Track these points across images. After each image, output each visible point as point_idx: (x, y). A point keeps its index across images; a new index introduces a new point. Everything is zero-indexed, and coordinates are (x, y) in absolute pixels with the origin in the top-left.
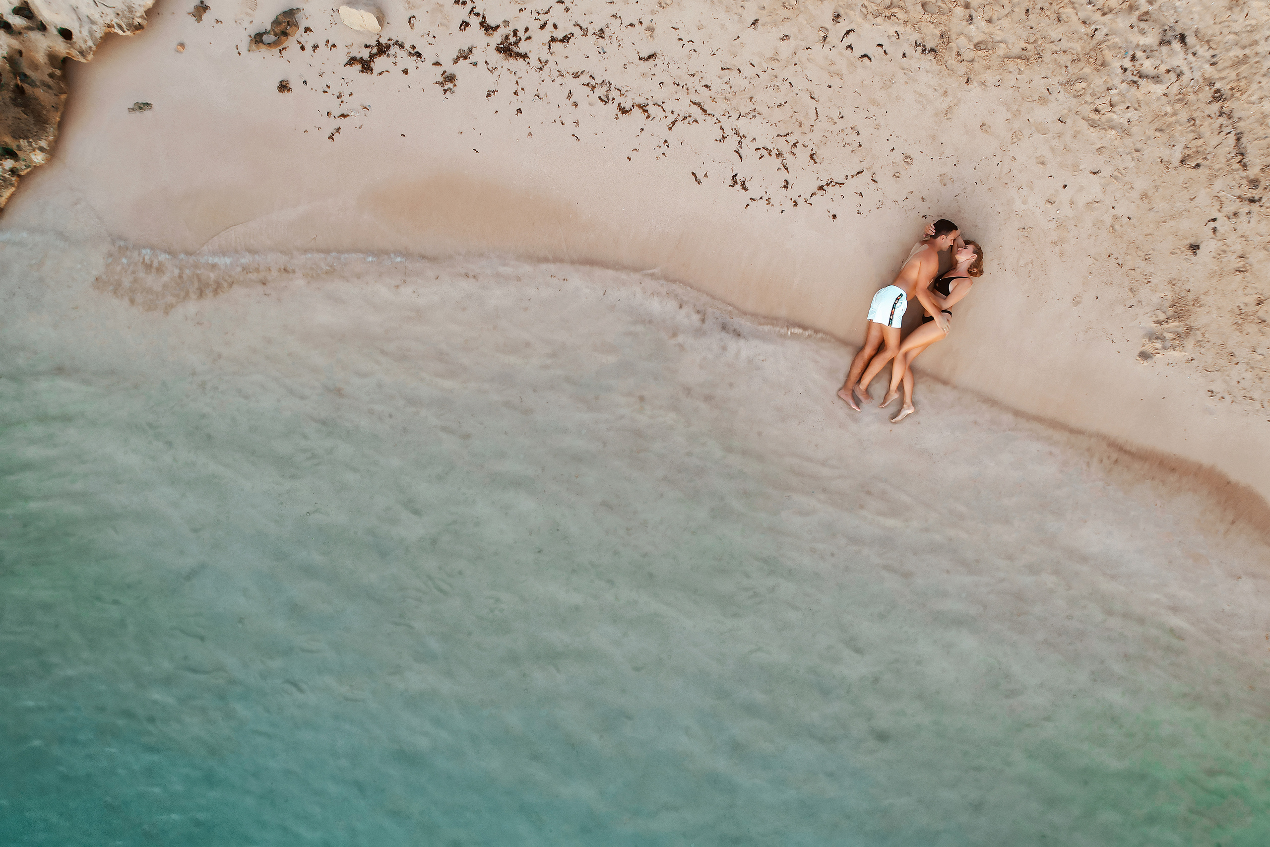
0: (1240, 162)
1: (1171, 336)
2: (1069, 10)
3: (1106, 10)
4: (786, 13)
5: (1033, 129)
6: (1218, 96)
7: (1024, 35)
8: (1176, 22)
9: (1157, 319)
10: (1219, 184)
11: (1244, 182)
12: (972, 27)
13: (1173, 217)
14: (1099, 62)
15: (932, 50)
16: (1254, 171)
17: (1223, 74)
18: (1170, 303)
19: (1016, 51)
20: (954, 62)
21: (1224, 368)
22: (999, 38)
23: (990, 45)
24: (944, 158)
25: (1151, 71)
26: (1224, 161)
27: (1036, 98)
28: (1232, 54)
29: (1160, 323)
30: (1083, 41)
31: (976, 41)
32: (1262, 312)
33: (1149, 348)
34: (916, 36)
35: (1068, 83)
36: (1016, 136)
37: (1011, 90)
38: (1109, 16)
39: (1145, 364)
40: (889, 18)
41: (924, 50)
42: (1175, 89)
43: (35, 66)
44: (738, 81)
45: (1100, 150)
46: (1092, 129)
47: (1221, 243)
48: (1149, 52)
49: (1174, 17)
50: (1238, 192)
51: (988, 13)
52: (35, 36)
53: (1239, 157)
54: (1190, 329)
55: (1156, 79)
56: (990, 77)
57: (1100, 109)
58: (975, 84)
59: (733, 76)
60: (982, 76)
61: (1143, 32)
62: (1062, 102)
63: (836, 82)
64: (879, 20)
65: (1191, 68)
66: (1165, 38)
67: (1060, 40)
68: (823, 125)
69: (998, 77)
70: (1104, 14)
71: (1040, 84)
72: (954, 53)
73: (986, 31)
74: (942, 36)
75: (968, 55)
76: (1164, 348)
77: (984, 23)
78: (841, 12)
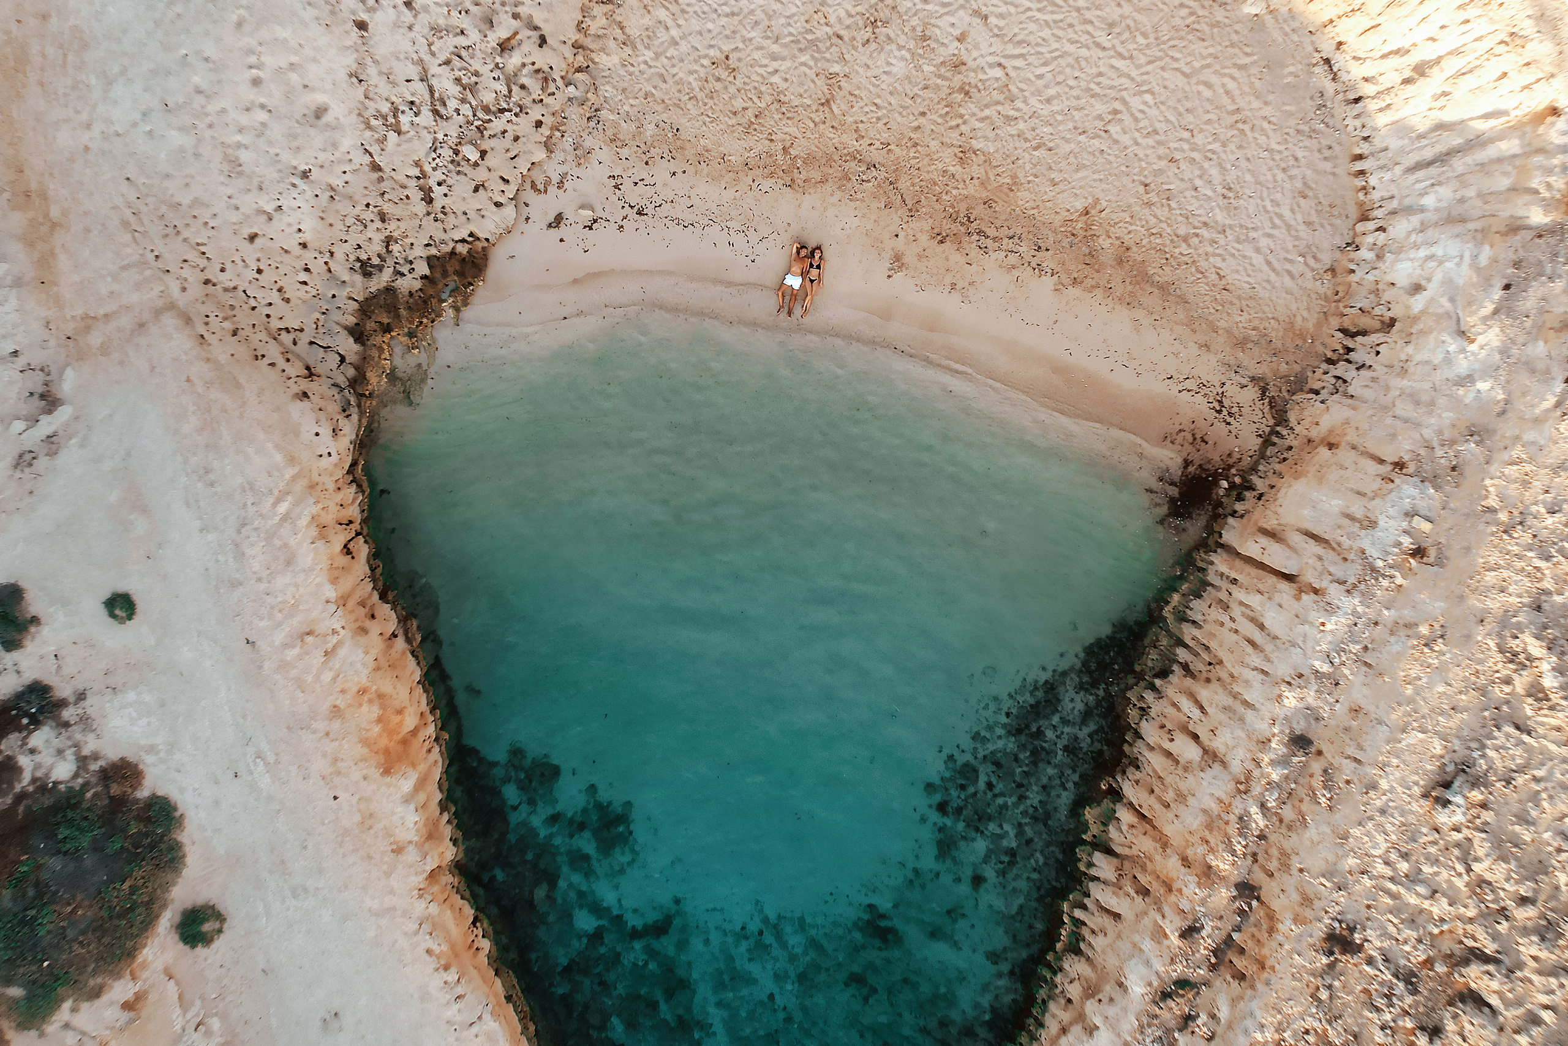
0: (905, 204)
1: (897, 268)
2: (834, 164)
3: (846, 161)
4: (735, 183)
5: (831, 205)
6: (891, 183)
7: (820, 174)
8: (871, 161)
10: (899, 213)
11: (907, 211)
12: (801, 175)
13: (887, 227)
14: (848, 179)
15: (789, 186)
16: (909, 207)
17: (891, 176)
18: (893, 256)
19: (819, 180)
20: (798, 188)
22: (811, 177)
23: (809, 180)
25: (866, 179)
26: (899, 204)
27: (829, 195)
28: (892, 169)
29: (891, 264)
30: (841, 173)
31: (804, 179)
32: (926, 253)
33: (890, 274)
34: (783, 182)
35: (839, 188)
36: (825, 209)
37: (820, 194)
38: (848, 163)
39: (891, 279)
40: (772, 177)
41: (786, 186)
42: (876, 183)
43: (477, 253)
44: (724, 209)
45: (855, 209)
46: (851, 202)
47: (905, 233)
48: (864, 173)
49: (870, 159)
50: (906, 214)
51: (806, 169)
52: (477, 242)
53: (904, 202)
54: (902, 264)
55: (868, 181)
56: (812, 191)
58: (807, 194)
60: (809, 191)
62: (838, 194)
63: (758, 203)
64: (769, 179)
65: (880, 175)
69: (814, 190)
70: (846, 163)
71: (830, 190)
72: (797, 185)
73: (807, 175)
74: (792, 180)
75: (802, 185)
76: (896, 273)
77: (805, 173)
78: (755, 178)
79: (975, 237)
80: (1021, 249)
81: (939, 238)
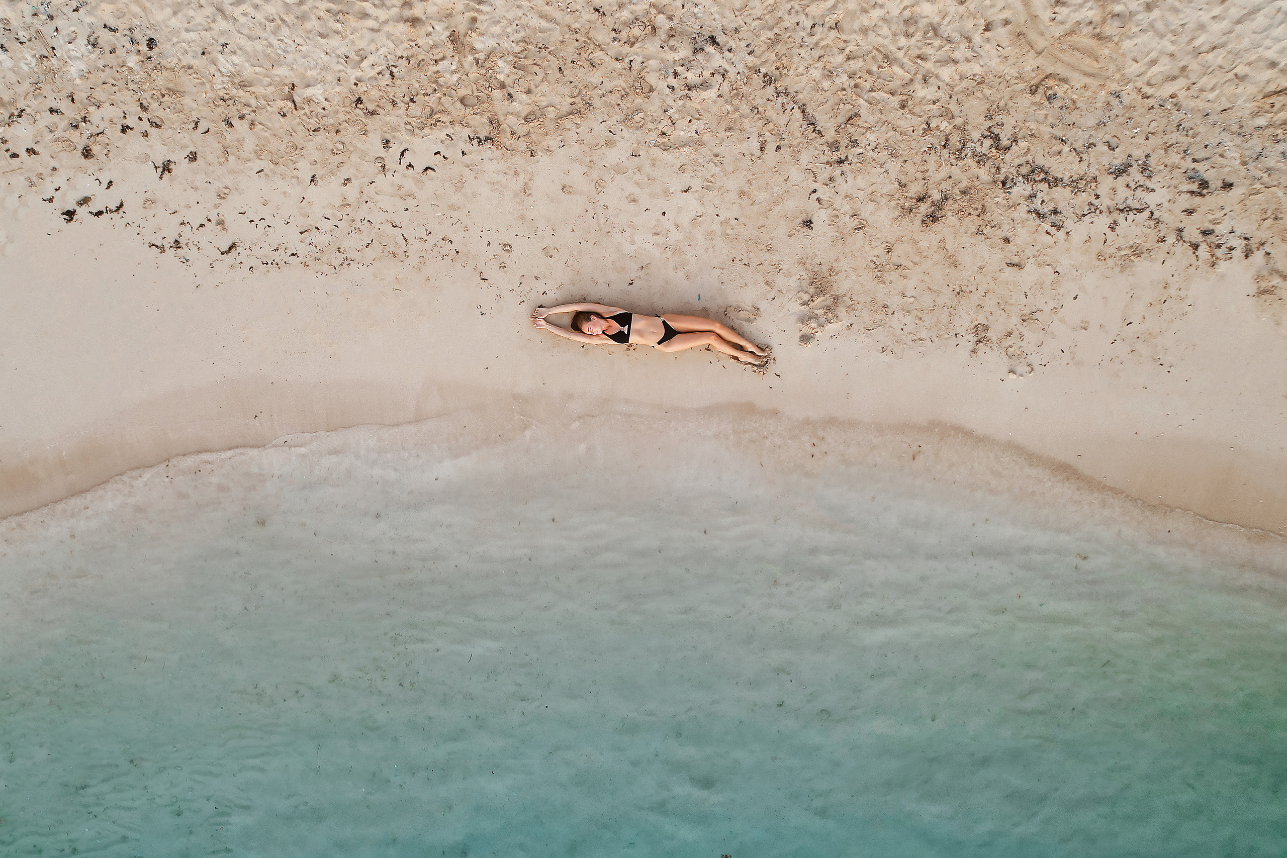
0: (814, 130)
1: (821, 312)
2: (598, 54)
3: (632, 40)
4: (337, 159)
5: (613, 172)
6: (768, 80)
7: (566, 91)
8: (701, 28)
9: (802, 301)
10: (805, 158)
11: (826, 148)
12: (514, 103)
13: (776, 203)
14: (646, 90)
15: (487, 139)
16: (830, 135)
17: (764, 59)
18: (808, 282)
19: (566, 108)
20: (512, 141)
21: (884, 322)
22: (544, 104)
23: (538, 113)
24: (540, 232)
25: (697, 80)
26: (799, 135)
27: (603, 143)
28: (762, 38)
29: (805, 303)
30: (623, 76)
31: (524, 114)
32: (895, 257)
33: (806, 330)
34: (467, 132)
35: (627, 119)
36: (599, 185)
37: (576, 146)
38: (637, 45)
39: (809, 346)
40: (435, 125)
41: (479, 142)
42: (726, 87)
44: (321, 239)
45: (682, 169)
46: (666, 153)
47: (830, 210)
48: (687, 64)
49: (698, 23)
50: (824, 159)
51: (524, 85)
53: (811, 127)
54: (836, 299)
55: (704, 85)
56: (552, 142)
57: (665, 131)
58: (540, 153)
59: (313, 236)
60: (544, 143)
61: (673, 49)
62: (628, 138)
63: (411, 204)
64: (426, 131)
65: (733, 63)
66: (696, 46)
67: (602, 82)
68: (415, 247)
69: (559, 138)
70: (633, 44)
71: (601, 130)
72: (509, 133)
73: (530, 102)
74: (491, 122)
75: (521, 130)
76: (821, 325)
77: (524, 96)
78: (388, 137)
79: (1021, 189)
80: (1151, 199)
81: (924, 208)
